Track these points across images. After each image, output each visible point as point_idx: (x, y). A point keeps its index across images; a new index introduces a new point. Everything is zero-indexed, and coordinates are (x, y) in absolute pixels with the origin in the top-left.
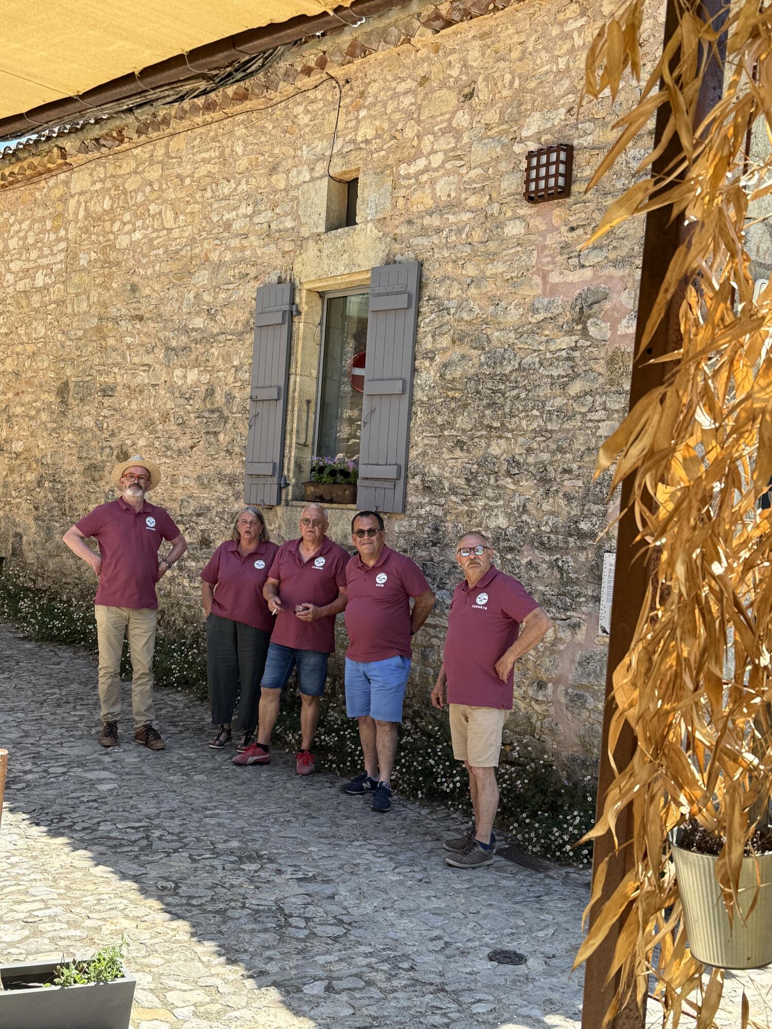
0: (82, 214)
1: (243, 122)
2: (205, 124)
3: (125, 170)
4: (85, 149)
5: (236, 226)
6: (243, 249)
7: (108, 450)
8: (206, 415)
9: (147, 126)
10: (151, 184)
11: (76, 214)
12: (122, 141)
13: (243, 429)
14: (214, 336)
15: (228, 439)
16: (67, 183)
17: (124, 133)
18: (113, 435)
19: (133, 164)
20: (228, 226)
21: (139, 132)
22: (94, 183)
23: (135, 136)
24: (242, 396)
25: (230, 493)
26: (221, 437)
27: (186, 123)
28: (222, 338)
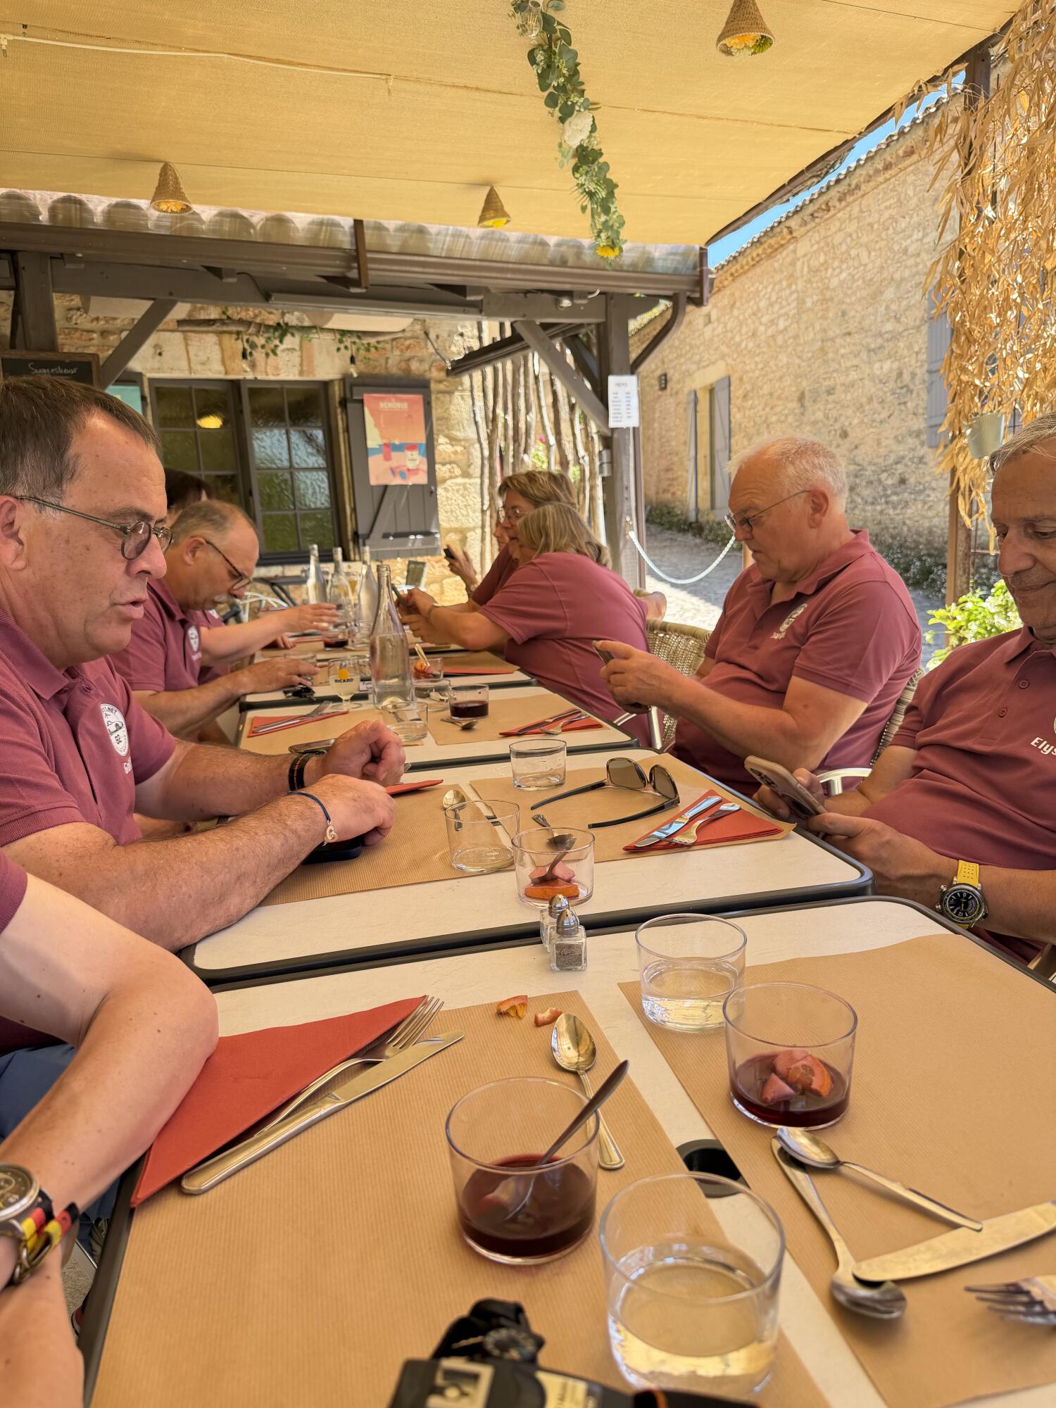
0: (806, 270)
1: (912, 172)
2: (887, 180)
3: (833, 229)
4: (805, 223)
5: (911, 250)
6: (917, 264)
7: (833, 432)
8: (898, 391)
9: (845, 194)
10: (851, 235)
11: (802, 272)
12: (829, 210)
13: (924, 395)
14: (900, 334)
15: (914, 405)
16: (794, 251)
17: (830, 204)
18: (836, 420)
19: (838, 224)
20: (905, 251)
21: (840, 200)
22: (812, 246)
23: (837, 204)
24: (921, 372)
25: (917, 443)
26: (909, 405)
27: (872, 184)
28: (905, 333)
